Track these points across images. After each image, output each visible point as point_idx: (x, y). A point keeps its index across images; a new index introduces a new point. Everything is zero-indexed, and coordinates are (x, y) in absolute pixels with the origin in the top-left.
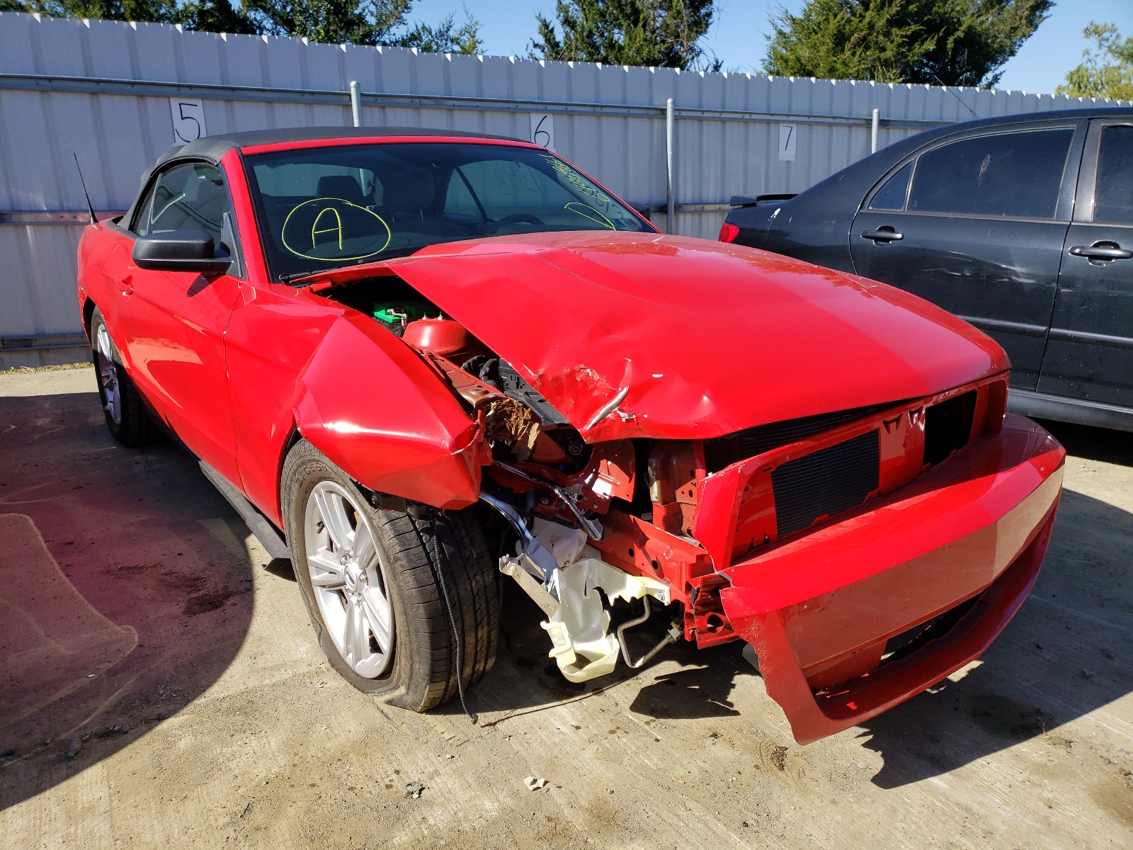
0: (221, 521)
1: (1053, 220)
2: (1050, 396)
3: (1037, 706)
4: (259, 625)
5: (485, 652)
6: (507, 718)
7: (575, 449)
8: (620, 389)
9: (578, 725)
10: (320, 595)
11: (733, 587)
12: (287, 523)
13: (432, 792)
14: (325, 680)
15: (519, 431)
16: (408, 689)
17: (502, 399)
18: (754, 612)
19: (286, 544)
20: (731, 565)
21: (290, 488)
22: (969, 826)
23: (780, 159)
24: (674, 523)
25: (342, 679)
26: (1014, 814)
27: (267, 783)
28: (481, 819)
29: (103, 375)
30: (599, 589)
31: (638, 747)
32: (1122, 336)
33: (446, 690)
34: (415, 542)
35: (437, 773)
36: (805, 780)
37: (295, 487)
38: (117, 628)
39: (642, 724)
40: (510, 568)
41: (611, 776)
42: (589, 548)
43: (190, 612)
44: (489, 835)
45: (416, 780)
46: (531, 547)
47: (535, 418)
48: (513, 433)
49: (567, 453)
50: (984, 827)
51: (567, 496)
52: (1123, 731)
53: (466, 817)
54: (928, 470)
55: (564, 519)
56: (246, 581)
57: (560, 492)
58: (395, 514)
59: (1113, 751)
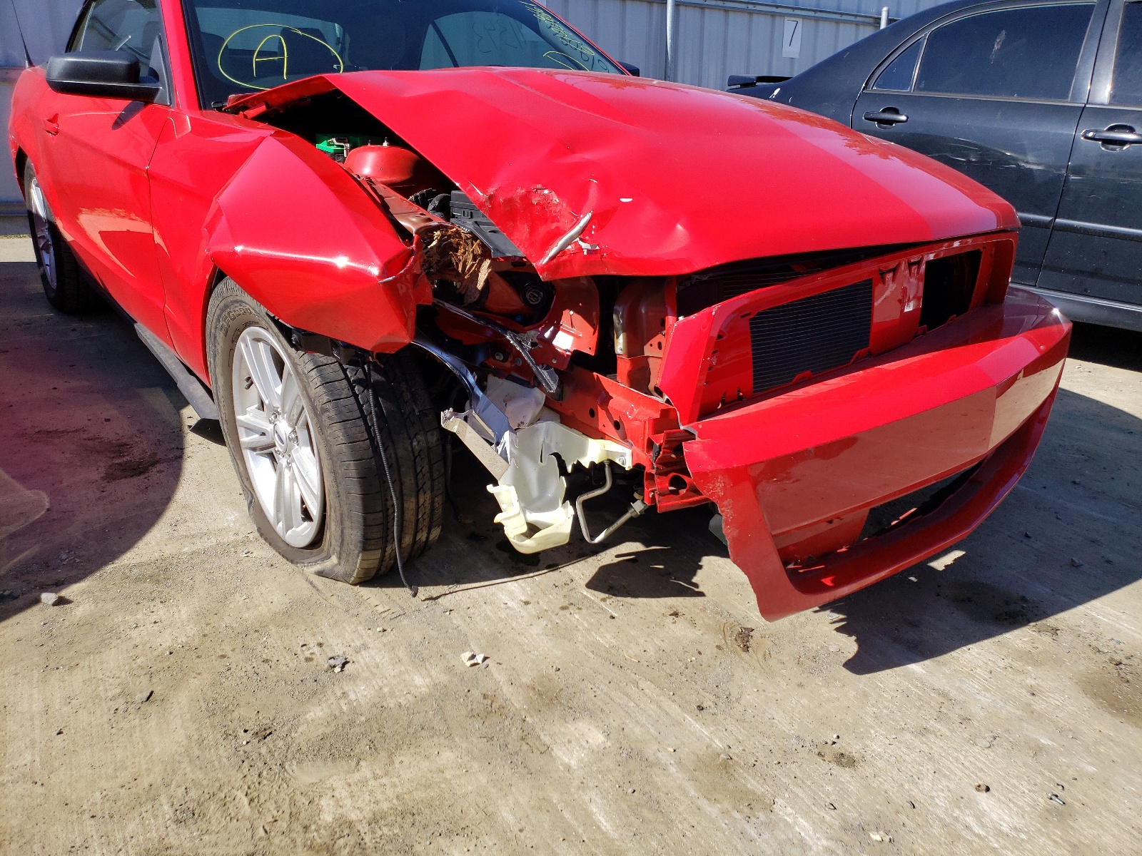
0: (159, 390)
1: (1067, 102)
2: (1052, 292)
3: (1021, 593)
4: (184, 493)
5: (427, 520)
6: (450, 593)
7: (534, 296)
8: (582, 216)
9: (528, 599)
10: (250, 459)
11: (698, 439)
12: (214, 379)
13: (357, 666)
14: (251, 550)
15: (468, 267)
16: (339, 558)
17: (447, 228)
18: (720, 467)
19: (213, 400)
20: (698, 420)
21: (215, 337)
22: (945, 711)
23: (784, 55)
24: (639, 378)
25: (271, 549)
26: (994, 701)
27: (171, 653)
28: (408, 695)
29: (39, 236)
30: (557, 456)
31: (591, 624)
32: (1130, 227)
33: (382, 560)
34: (347, 392)
35: (365, 646)
36: (772, 662)
37: (220, 336)
38: (28, 493)
39: (597, 601)
40: (452, 423)
41: (559, 653)
42: (547, 411)
43: (110, 477)
44: (415, 711)
45: (340, 653)
46: (481, 405)
47: (486, 253)
48: (460, 269)
49: (525, 301)
50: (962, 713)
51: (520, 343)
52: (1113, 621)
53: (392, 694)
54: (923, 334)
55: (521, 377)
56: (177, 448)
57: (511, 338)
58: (322, 359)
59: (1102, 640)
